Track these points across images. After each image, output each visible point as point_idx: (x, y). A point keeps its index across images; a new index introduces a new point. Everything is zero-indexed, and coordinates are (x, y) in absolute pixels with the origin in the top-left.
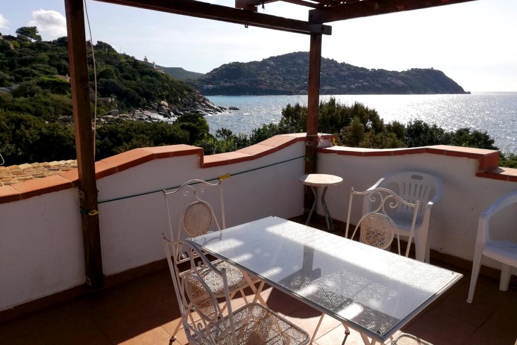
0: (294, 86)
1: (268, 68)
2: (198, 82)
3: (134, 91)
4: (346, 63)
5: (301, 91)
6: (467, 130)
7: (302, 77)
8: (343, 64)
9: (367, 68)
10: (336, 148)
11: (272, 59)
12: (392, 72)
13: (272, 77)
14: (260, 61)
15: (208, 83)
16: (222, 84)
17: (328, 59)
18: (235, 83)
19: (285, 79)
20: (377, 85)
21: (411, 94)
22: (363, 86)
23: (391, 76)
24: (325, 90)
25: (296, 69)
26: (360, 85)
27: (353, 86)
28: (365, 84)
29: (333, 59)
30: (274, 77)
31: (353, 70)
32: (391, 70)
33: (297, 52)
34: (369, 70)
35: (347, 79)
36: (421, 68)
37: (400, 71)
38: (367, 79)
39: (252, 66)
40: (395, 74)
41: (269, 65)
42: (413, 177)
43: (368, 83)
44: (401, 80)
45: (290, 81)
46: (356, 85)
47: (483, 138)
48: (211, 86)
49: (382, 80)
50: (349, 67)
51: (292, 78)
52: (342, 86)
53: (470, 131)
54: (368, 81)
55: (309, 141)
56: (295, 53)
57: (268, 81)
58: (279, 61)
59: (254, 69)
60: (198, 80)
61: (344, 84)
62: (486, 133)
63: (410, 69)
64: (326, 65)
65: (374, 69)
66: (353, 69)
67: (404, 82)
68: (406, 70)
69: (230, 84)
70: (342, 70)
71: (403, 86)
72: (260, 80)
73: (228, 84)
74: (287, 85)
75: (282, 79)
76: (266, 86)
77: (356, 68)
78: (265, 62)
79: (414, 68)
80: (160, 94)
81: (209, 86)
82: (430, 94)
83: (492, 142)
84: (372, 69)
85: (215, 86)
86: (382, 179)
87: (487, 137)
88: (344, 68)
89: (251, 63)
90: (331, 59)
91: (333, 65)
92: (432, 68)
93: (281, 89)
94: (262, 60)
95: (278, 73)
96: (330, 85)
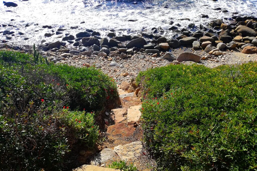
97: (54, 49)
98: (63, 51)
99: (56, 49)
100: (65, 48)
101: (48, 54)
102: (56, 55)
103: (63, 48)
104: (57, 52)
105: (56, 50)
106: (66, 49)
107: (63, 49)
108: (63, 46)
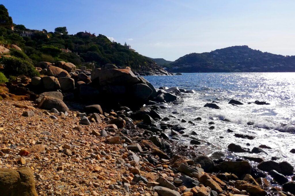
0: (231, 67)
1: (214, 56)
2: (169, 65)
3: (108, 59)
4: (268, 52)
5: (235, 70)
7: (237, 61)
8: (266, 53)
11: (217, 51)
13: (217, 61)
14: (209, 52)
15: (175, 66)
16: (184, 66)
17: (255, 51)
18: (192, 65)
19: (225, 63)
20: (290, 66)
22: (280, 67)
24: (252, 69)
25: (233, 56)
26: (277, 66)
27: (272, 67)
28: (281, 65)
29: (259, 50)
30: (218, 61)
33: (234, 46)
34: (284, 56)
35: (268, 62)
38: (283, 62)
39: (204, 55)
41: (215, 54)
43: (283, 65)
45: (228, 64)
46: (274, 66)
48: (177, 67)
49: (294, 63)
50: (270, 55)
51: (230, 62)
52: (265, 67)
56: (232, 47)
57: (214, 64)
58: (221, 52)
59: (205, 57)
60: (170, 64)
61: (266, 65)
64: (254, 54)
65: (289, 56)
66: (273, 56)
69: (189, 66)
70: (265, 57)
72: (208, 63)
73: (187, 66)
74: (226, 66)
75: (223, 63)
76: (212, 67)
77: (275, 55)
78: (212, 53)
80: (126, 62)
81: (176, 67)
84: (287, 56)
85: (180, 67)
88: (266, 56)
89: (204, 53)
90: (257, 50)
91: (259, 54)
93: (222, 68)
94: (211, 51)
95: (221, 59)
96: (256, 66)
97: (226, 174)
98: (245, 188)
99: (233, 176)
100: (254, 184)
101: (204, 177)
102: (223, 189)
103: (251, 181)
104: (231, 184)
105: (232, 178)
106: (256, 187)
107: (248, 184)
108: (251, 177)
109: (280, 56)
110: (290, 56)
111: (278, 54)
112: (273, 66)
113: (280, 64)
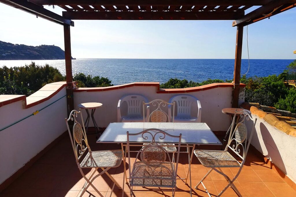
6: (98, 77)
9: (13, 43)
10: (80, 89)
12: (30, 46)
20: (21, 54)
21: (43, 59)
22: (12, 55)
23: (30, 49)
26: (9, 54)
28: (13, 53)
31: (2, 44)
32: (29, 45)
34: (14, 44)
36: (47, 45)
37: (35, 46)
38: (13, 50)
40: (32, 48)
42: (132, 97)
43: (15, 53)
44: (37, 52)
47: (106, 80)
49: (24, 51)
53: (100, 77)
54: (14, 52)
55: (68, 86)
62: (107, 78)
63: (41, 45)
67: (38, 53)
68: (38, 46)
71: (38, 55)
77: (5, 43)
79: (43, 45)
82: (54, 59)
83: (110, 82)
84: (16, 44)
86: (120, 101)
87: (108, 80)
92: (54, 45)
109: (9, 43)
110: (19, 44)
111: (7, 42)
112: (5, 54)
113: (11, 52)
